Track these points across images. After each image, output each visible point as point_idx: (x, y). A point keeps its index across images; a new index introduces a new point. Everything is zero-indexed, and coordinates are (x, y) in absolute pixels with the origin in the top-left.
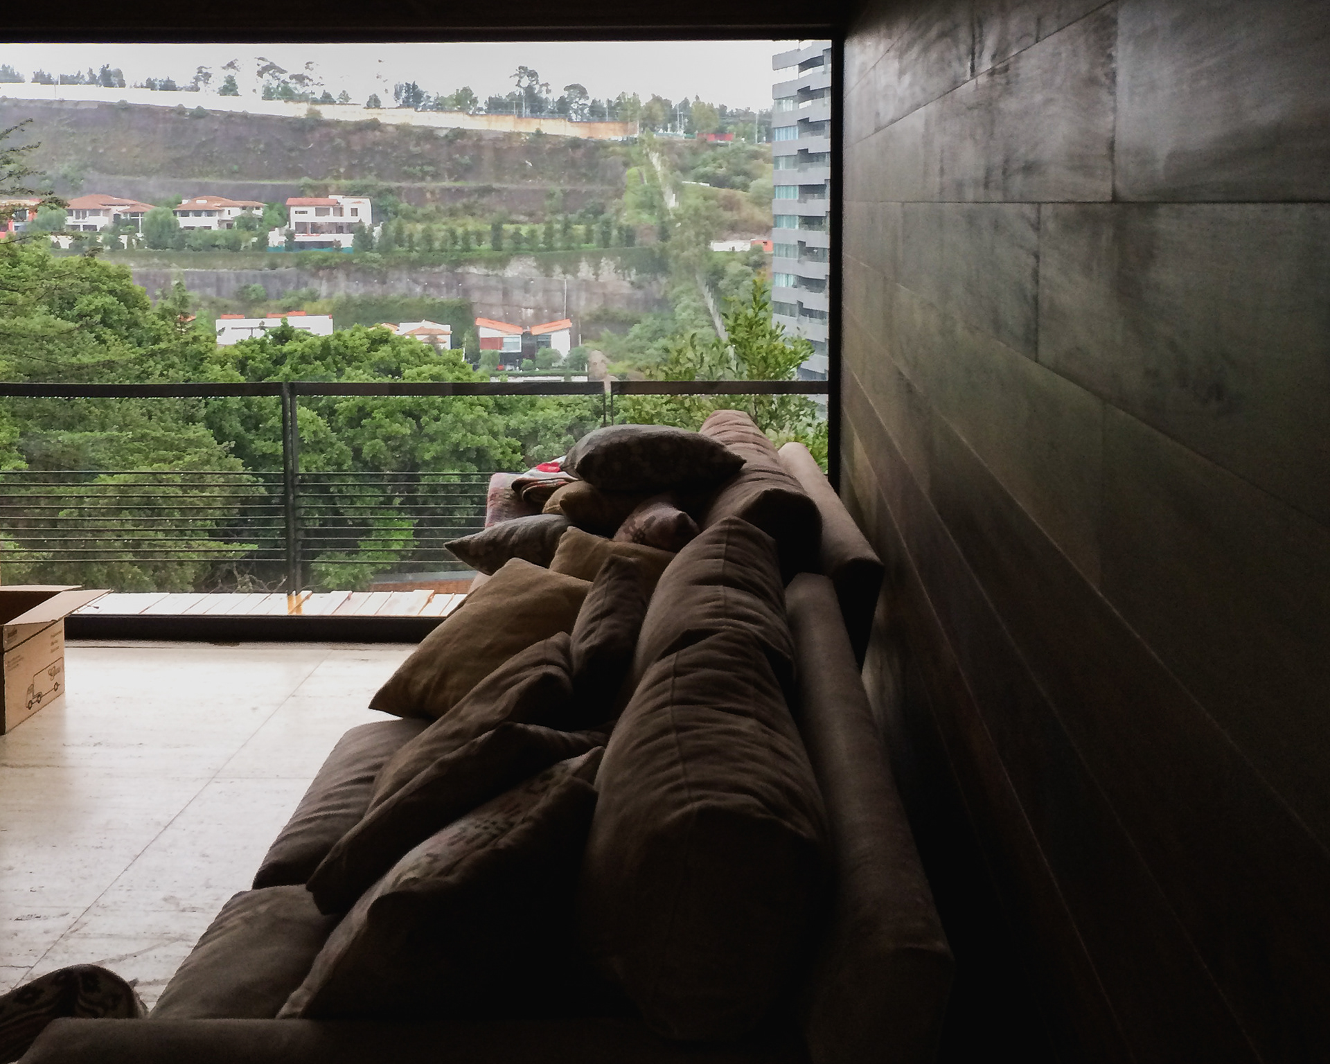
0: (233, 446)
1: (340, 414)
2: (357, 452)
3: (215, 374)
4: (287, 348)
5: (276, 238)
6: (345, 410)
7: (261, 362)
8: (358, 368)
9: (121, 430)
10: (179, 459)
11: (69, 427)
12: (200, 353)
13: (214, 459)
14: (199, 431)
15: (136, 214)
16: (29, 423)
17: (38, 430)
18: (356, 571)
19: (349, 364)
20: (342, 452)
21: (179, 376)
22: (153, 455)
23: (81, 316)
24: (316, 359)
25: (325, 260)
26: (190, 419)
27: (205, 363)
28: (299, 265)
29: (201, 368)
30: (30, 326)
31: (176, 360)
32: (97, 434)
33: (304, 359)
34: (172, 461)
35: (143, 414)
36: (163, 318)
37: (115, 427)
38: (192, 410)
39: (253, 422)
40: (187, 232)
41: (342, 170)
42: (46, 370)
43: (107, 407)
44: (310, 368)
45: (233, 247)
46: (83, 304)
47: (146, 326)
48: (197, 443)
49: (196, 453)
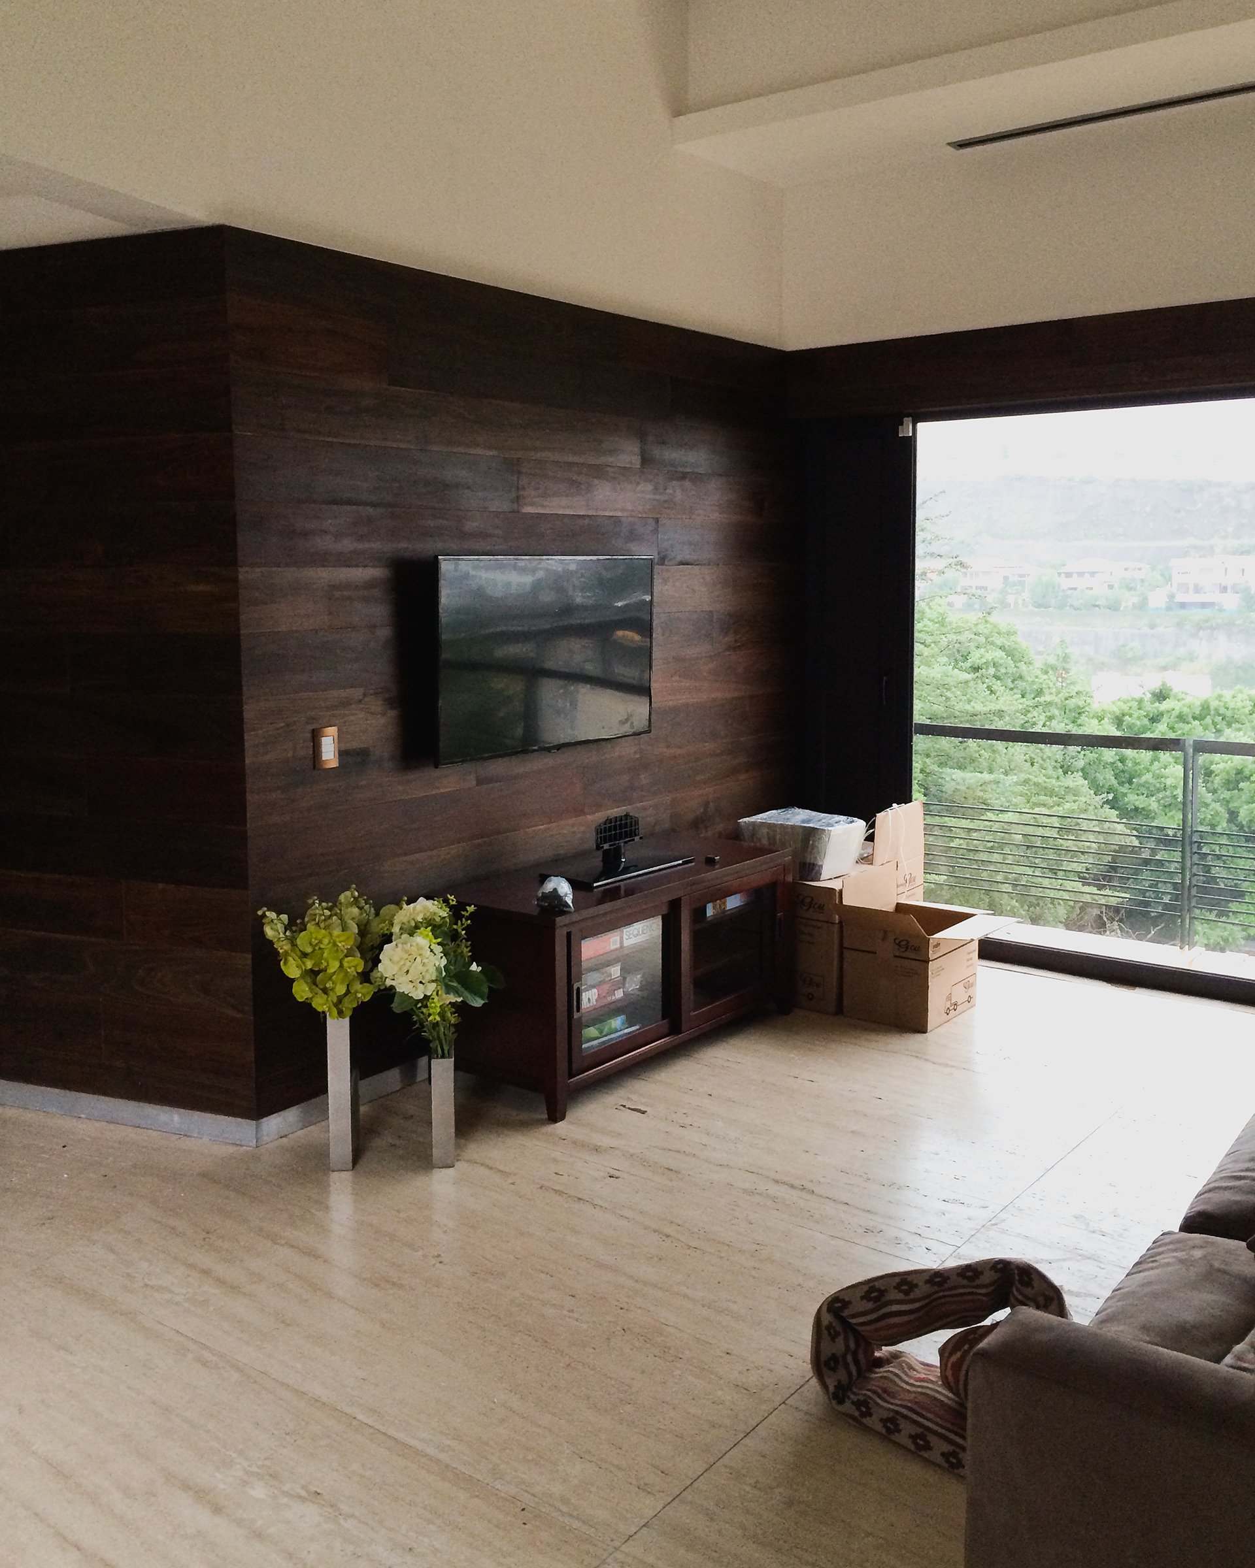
0: (1111, 798)
1: (1216, 775)
2: (1233, 815)
3: (1092, 728)
4: (1164, 706)
5: (1157, 599)
6: (1221, 772)
7: (1139, 718)
8: (1240, 730)
9: (1006, 773)
10: (1058, 805)
11: (961, 767)
12: (1079, 707)
13: (1091, 808)
14: (1076, 780)
15: (1023, 576)
16: (927, 760)
17: (935, 768)
18: (1226, 934)
19: (1229, 725)
20: (1217, 814)
21: (1059, 727)
22: (1033, 799)
23: (976, 669)
24: (1195, 718)
25: (1207, 621)
26: (1066, 770)
27: (1083, 718)
28: (1179, 625)
29: (1079, 722)
30: (932, 675)
31: (1056, 712)
32: (986, 776)
33: (1181, 718)
34: (1052, 807)
35: (1026, 761)
36: (1046, 673)
37: (1001, 770)
38: (1071, 761)
39: (1127, 778)
40: (1070, 592)
41: (1230, 530)
42: (945, 716)
43: (994, 751)
44: (1187, 727)
45: (1114, 607)
46: (975, 658)
47: (1029, 679)
48: (1076, 793)
49: (1074, 802)
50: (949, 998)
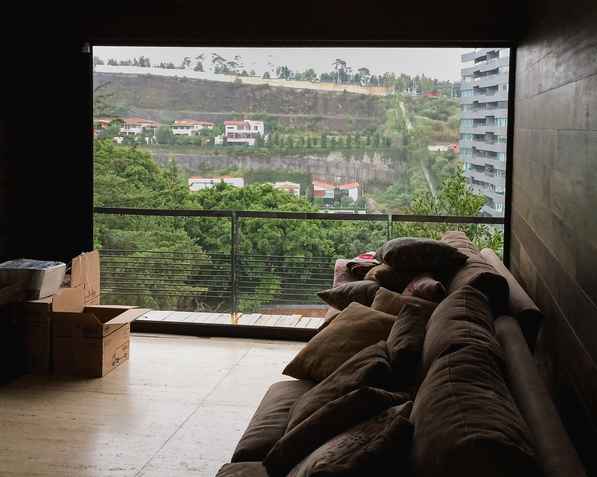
0: (198, 240)
1: (247, 226)
2: (255, 244)
3: (189, 205)
4: (223, 193)
5: (218, 140)
6: (249, 224)
7: (211, 199)
8: (257, 204)
9: (145, 230)
10: (173, 245)
11: (122, 228)
12: (182, 195)
13: (189, 245)
14: (182, 232)
15: (153, 127)
16: (103, 226)
17: (107, 229)
18: (253, 302)
19: (252, 202)
20: (248, 244)
21: (173, 205)
22: (160, 243)
23: (128, 176)
24: (237, 199)
25: (241, 151)
26: (177, 226)
27: (185, 200)
28: (229, 153)
29: (183, 202)
30: (105, 180)
31: (171, 197)
32: (135, 232)
33: (231, 198)
34: (170, 246)
35: (156, 223)
36: (165, 177)
37: (143, 229)
38: (179, 222)
39: (206, 229)
40: (177, 136)
41: (251, 108)
42: (112, 201)
43: (139, 219)
44: (233, 203)
45: (198, 144)
46: (128, 170)
47: (157, 181)
48: (180, 238)
49: (181, 243)
50: (114, 356)
